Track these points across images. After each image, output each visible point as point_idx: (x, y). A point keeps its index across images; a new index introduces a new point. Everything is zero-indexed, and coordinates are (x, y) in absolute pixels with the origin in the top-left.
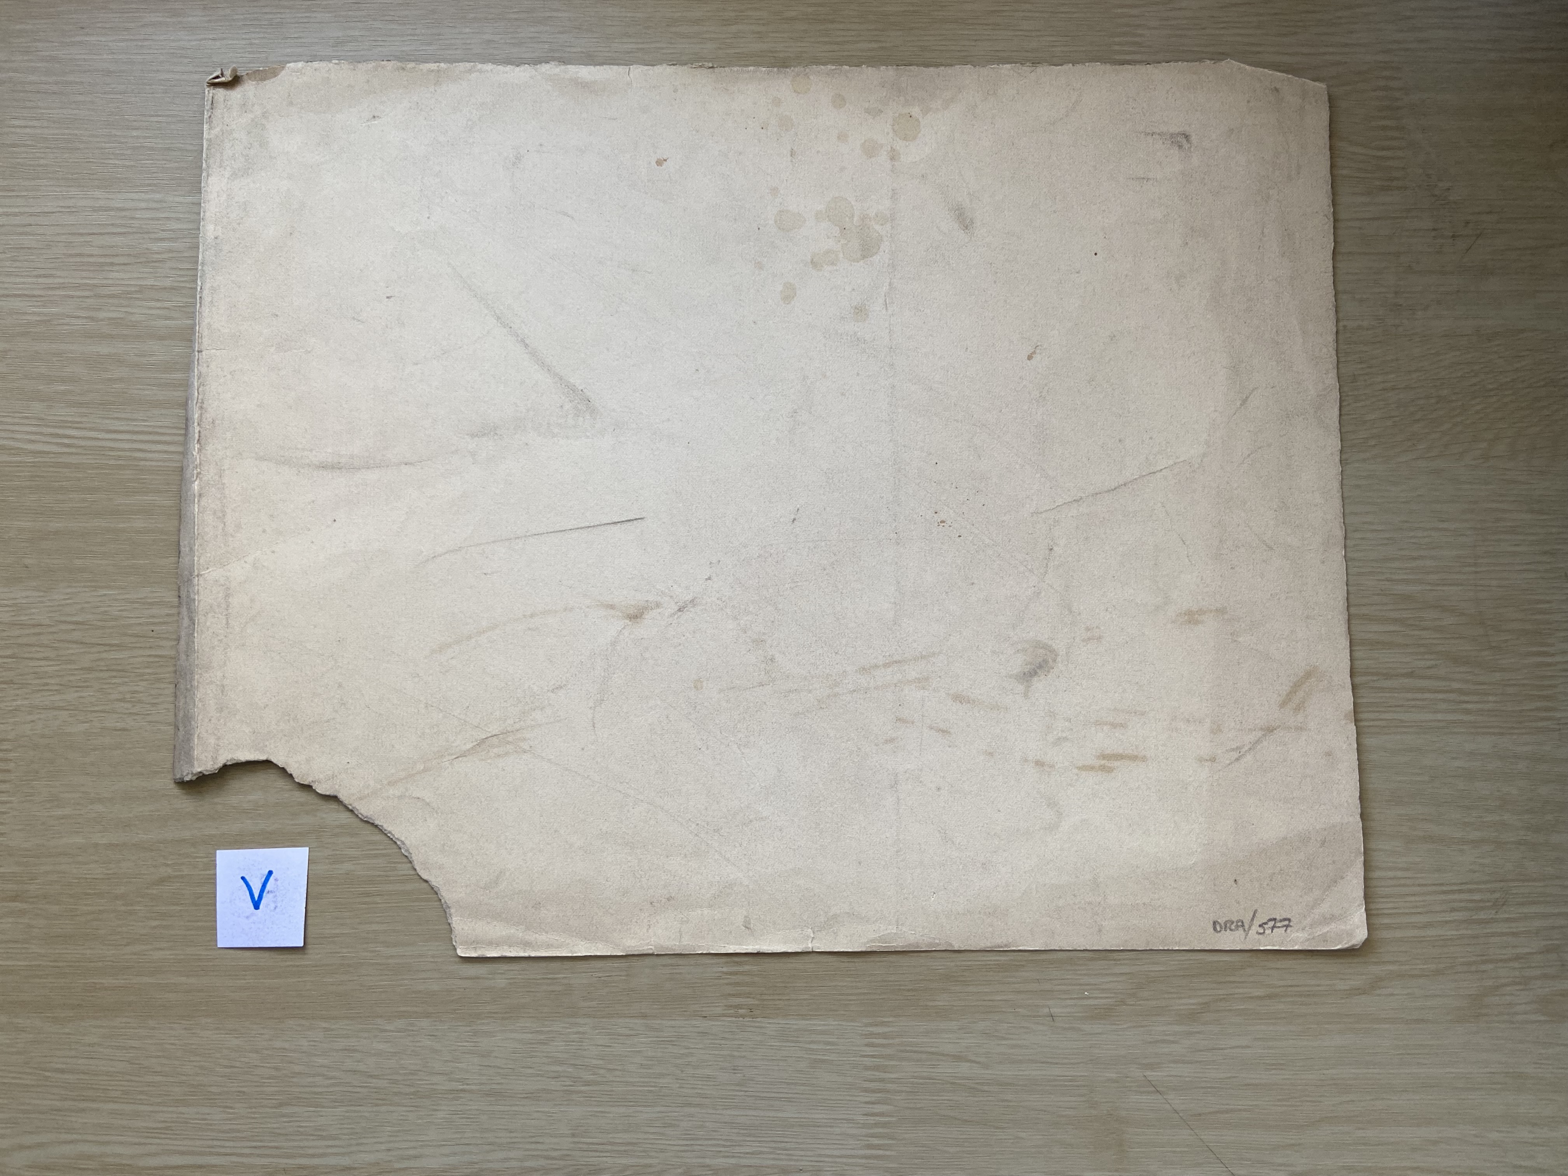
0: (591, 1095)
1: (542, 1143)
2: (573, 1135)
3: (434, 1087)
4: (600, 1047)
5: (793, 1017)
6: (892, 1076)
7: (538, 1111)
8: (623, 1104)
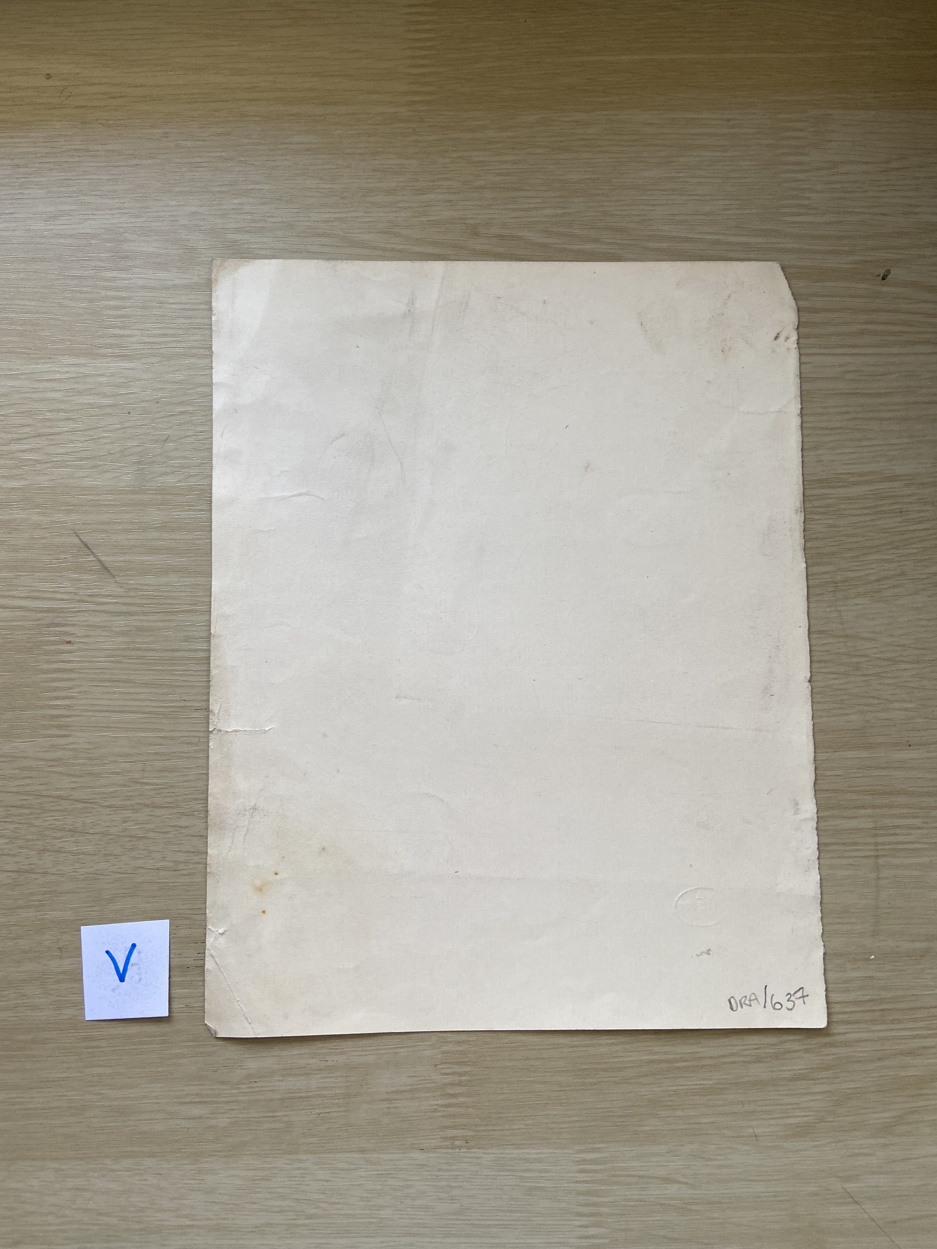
0: (313, 1228)
4: (321, 1182)
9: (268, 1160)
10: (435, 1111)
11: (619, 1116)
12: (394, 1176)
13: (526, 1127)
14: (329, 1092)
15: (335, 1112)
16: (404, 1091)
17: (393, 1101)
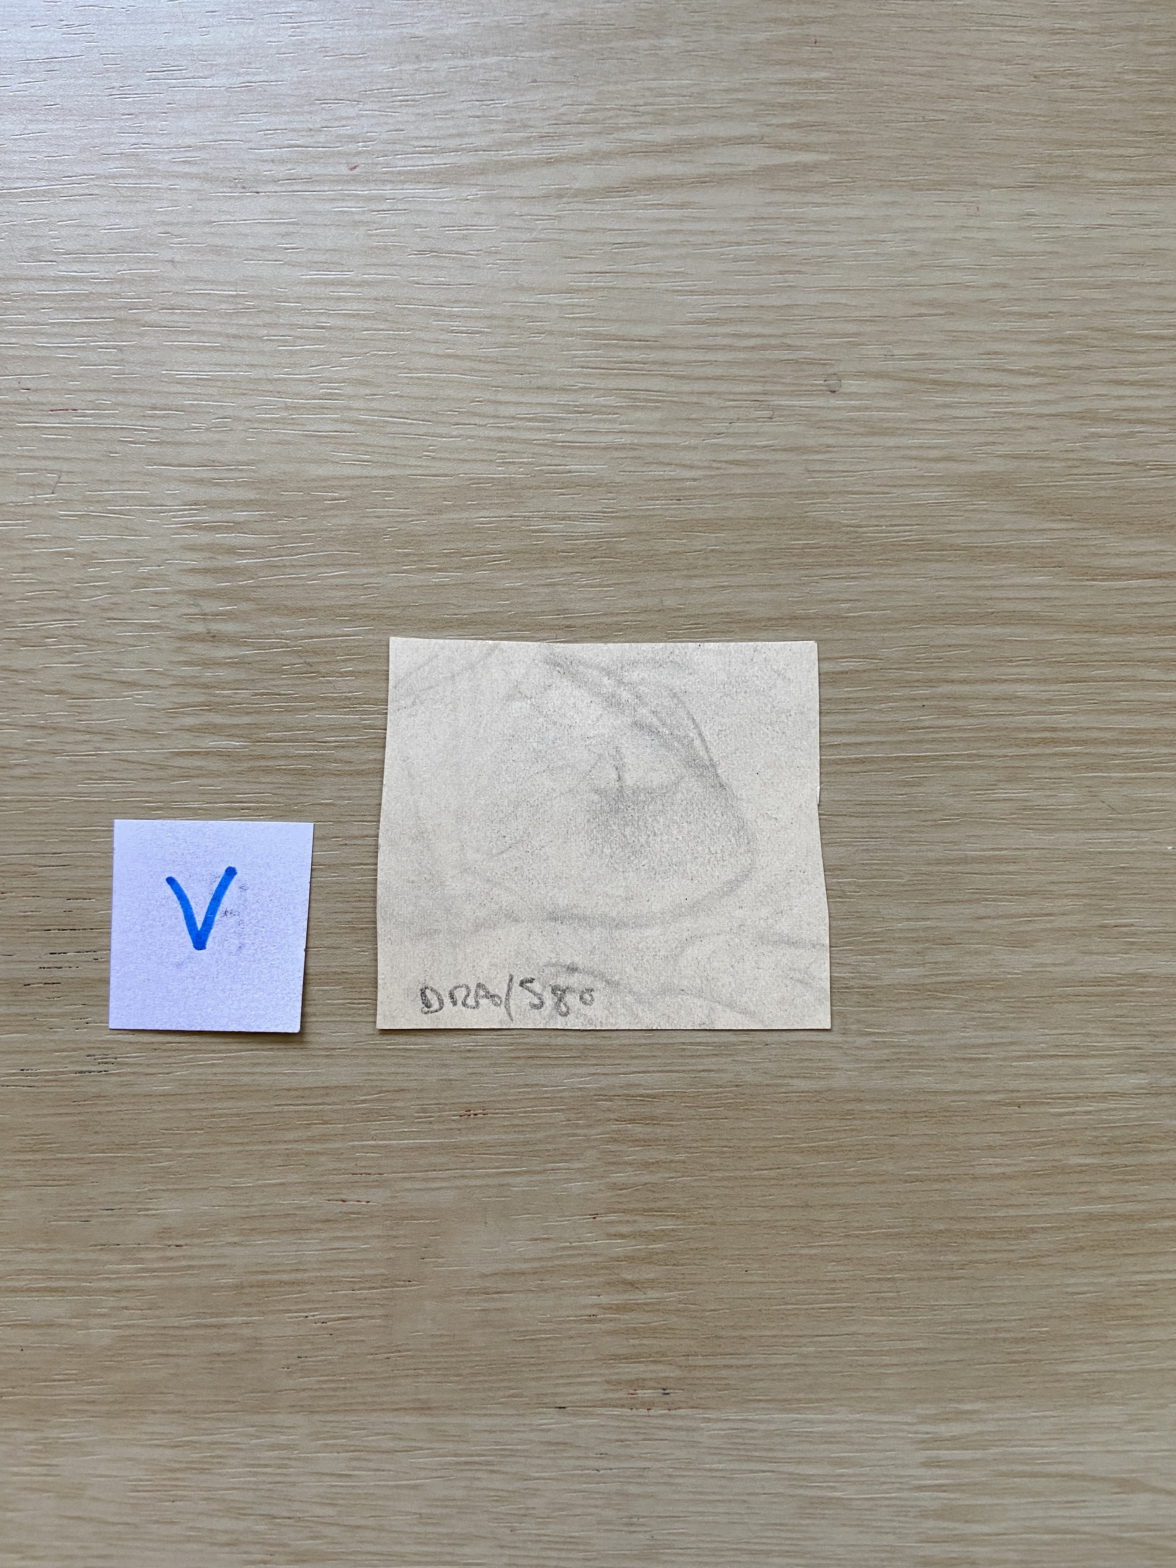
4: (327, 1478)
5: (762, 1405)
6: (985, 1529)
9: (204, 1425)
10: (592, 1319)
11: (1017, 1341)
12: (495, 1468)
13: (803, 1362)
14: (348, 1273)
15: (363, 1317)
16: (523, 1273)
17: (495, 1296)
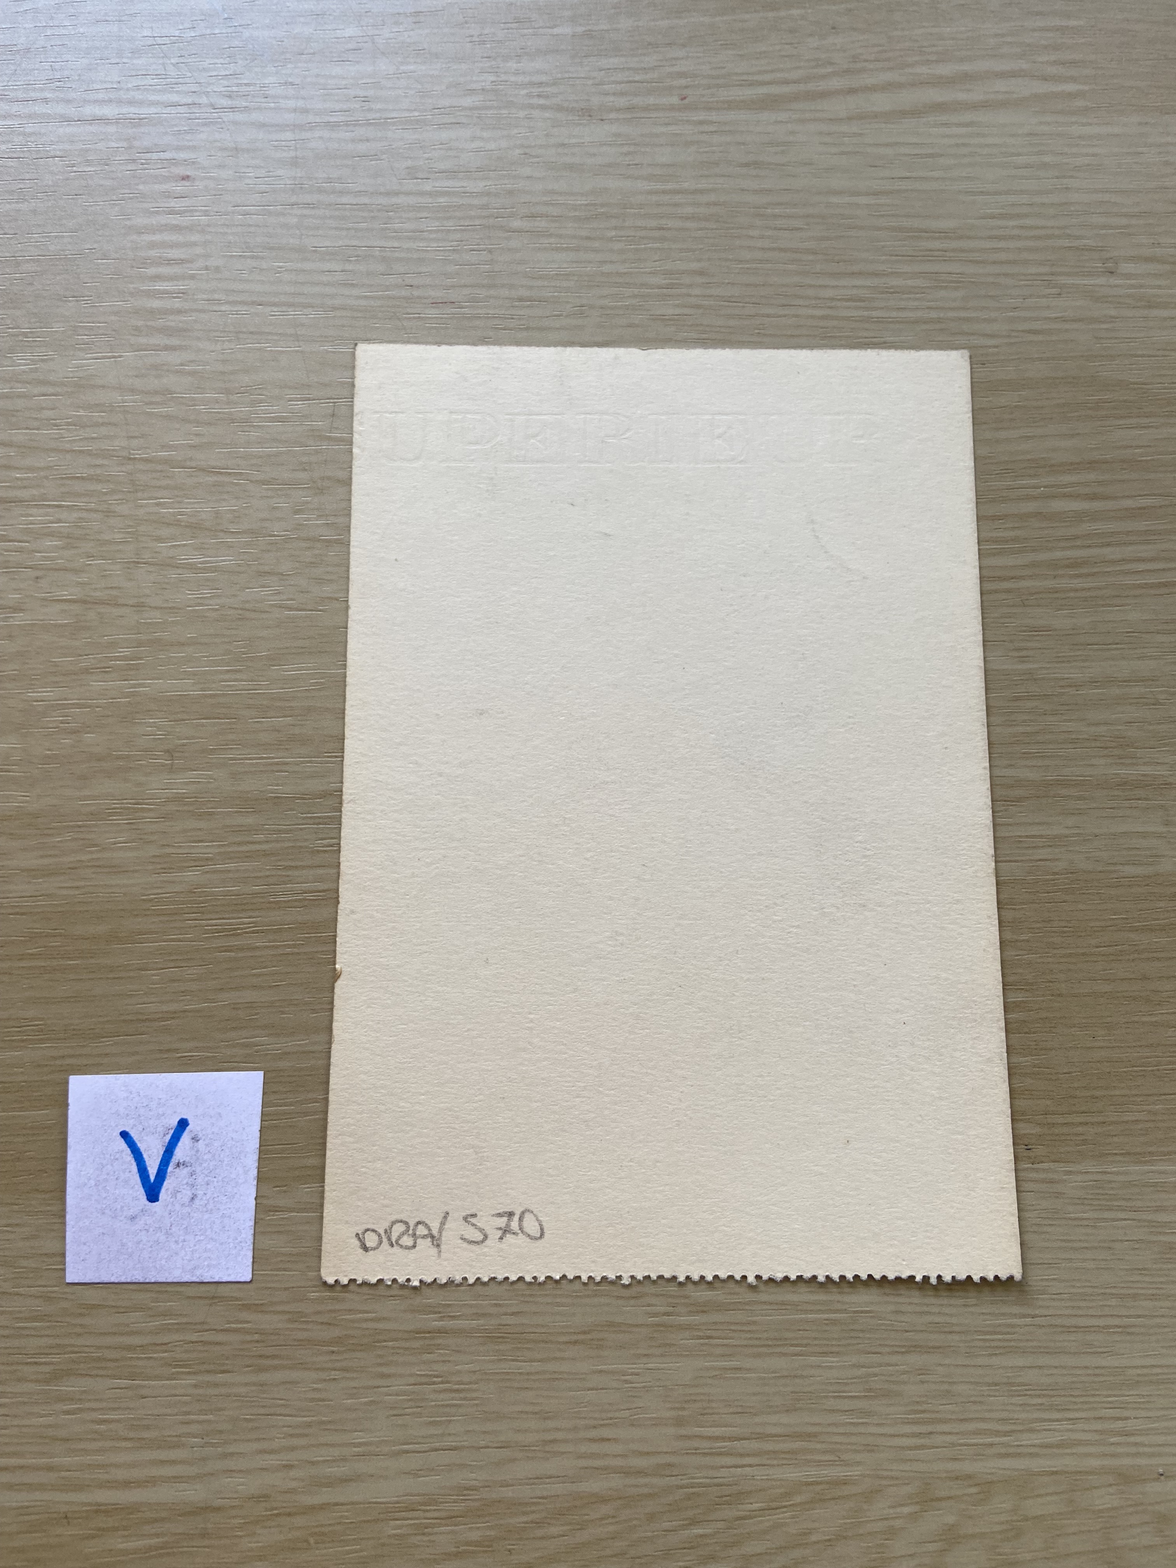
0: (708, 1333)
1: (616, 1440)
2: (679, 1422)
3: (381, 1326)
5: (1116, 1158)
7: (601, 1371)
8: (778, 1350)
13: (1153, 1117)
